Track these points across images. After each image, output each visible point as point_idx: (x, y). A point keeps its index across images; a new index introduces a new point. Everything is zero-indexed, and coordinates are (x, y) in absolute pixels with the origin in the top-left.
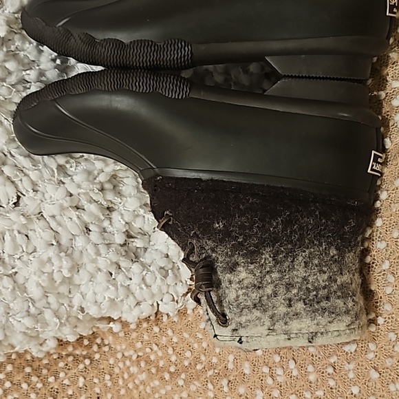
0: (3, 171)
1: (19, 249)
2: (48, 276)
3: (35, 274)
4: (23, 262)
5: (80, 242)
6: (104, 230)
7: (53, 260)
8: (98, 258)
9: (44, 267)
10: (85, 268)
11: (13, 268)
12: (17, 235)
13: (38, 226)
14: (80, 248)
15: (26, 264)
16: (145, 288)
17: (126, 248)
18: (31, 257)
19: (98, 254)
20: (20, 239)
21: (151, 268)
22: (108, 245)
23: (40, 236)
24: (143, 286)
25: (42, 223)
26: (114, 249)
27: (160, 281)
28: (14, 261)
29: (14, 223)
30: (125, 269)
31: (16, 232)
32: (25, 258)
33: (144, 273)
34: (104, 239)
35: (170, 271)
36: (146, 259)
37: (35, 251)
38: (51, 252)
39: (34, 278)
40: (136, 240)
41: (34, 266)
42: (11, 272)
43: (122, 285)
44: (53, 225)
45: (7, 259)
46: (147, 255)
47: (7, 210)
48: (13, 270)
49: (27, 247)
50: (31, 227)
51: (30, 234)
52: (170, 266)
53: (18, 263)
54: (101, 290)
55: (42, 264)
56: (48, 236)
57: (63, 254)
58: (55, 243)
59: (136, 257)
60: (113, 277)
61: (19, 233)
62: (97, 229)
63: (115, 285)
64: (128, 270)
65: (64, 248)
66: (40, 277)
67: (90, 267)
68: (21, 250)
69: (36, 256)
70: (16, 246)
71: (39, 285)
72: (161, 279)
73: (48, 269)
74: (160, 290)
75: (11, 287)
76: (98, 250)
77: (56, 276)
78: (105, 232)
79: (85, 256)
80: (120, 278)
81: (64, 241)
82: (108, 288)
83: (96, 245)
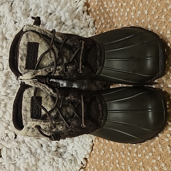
0: (8, 128)
1: (16, 154)
2: (27, 164)
3: (22, 163)
4: (18, 159)
5: (39, 151)
6: (48, 146)
7: (28, 158)
8: (45, 156)
9: (26, 160)
10: (41, 160)
11: (15, 161)
12: (16, 149)
13: (23, 145)
14: (39, 153)
15: (19, 159)
16: (64, 167)
17: (57, 152)
18: (21, 157)
19: (45, 155)
20: (17, 151)
21: (66, 160)
22: (49, 152)
23: (24, 149)
24: (63, 167)
25: (24, 145)
26: (51, 153)
27: (69, 165)
28: (15, 159)
29: (14, 145)
30: (56, 160)
31: (15, 148)
32: (19, 157)
33: (63, 161)
34: (48, 149)
35: (73, 161)
36: (65, 156)
37: (23, 154)
38: (28, 155)
39: (22, 165)
40: (60, 149)
41: (22, 160)
42: (14, 163)
43: (55, 166)
44: (29, 145)
45: (12, 158)
46: (65, 154)
47: (12, 140)
48: (15, 162)
49: (19, 153)
50: (21, 146)
51: (21, 148)
52: (73, 159)
53: (16, 159)
54: (47, 168)
55: (25, 159)
56: (26, 149)
57: (32, 156)
58: (29, 152)
59: (61, 155)
60: (52, 163)
61: (17, 148)
62: (45, 146)
63: (53, 167)
64: (58, 161)
65: (33, 153)
66: (24, 164)
67: (43, 160)
68: (17, 155)
69: (23, 156)
70: (15, 153)
71: (23, 167)
72: (69, 164)
73: (27, 161)
74: (70, 168)
75: (14, 168)
76: (45, 154)
77: (30, 164)
78: (49, 146)
79: (40, 156)
80: (54, 164)
81: (33, 151)
82: (50, 167)
83: (44, 152)
